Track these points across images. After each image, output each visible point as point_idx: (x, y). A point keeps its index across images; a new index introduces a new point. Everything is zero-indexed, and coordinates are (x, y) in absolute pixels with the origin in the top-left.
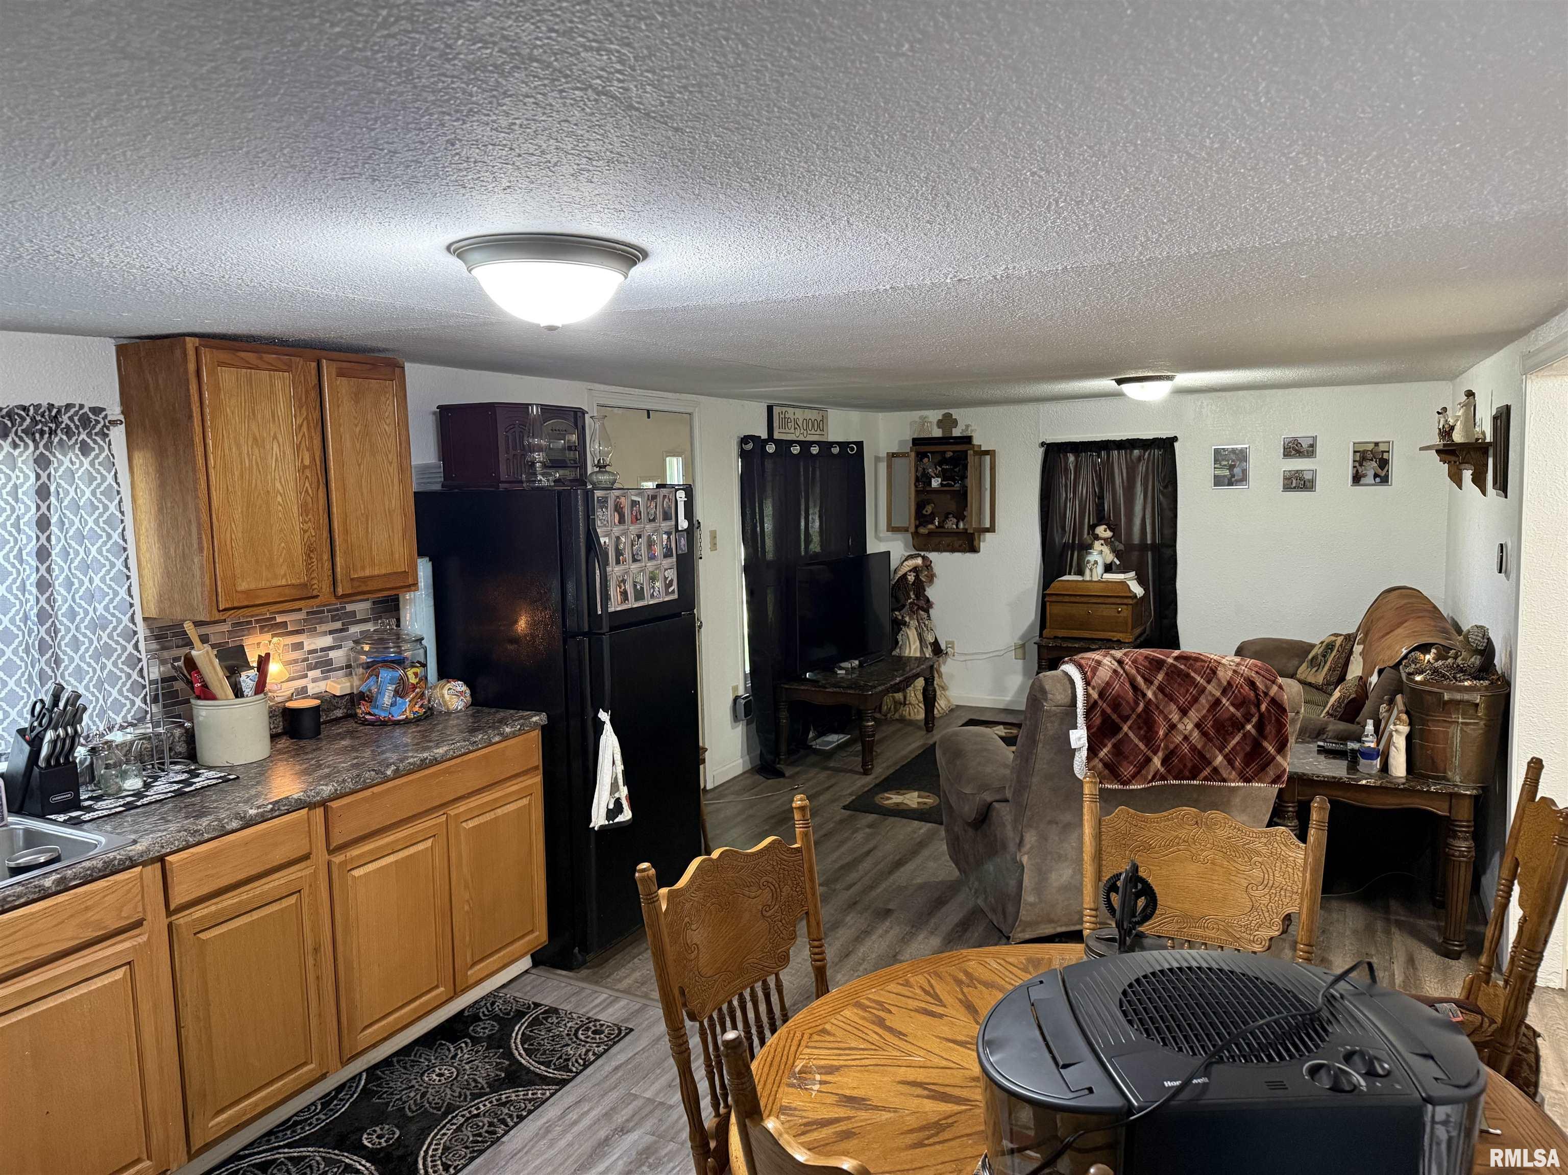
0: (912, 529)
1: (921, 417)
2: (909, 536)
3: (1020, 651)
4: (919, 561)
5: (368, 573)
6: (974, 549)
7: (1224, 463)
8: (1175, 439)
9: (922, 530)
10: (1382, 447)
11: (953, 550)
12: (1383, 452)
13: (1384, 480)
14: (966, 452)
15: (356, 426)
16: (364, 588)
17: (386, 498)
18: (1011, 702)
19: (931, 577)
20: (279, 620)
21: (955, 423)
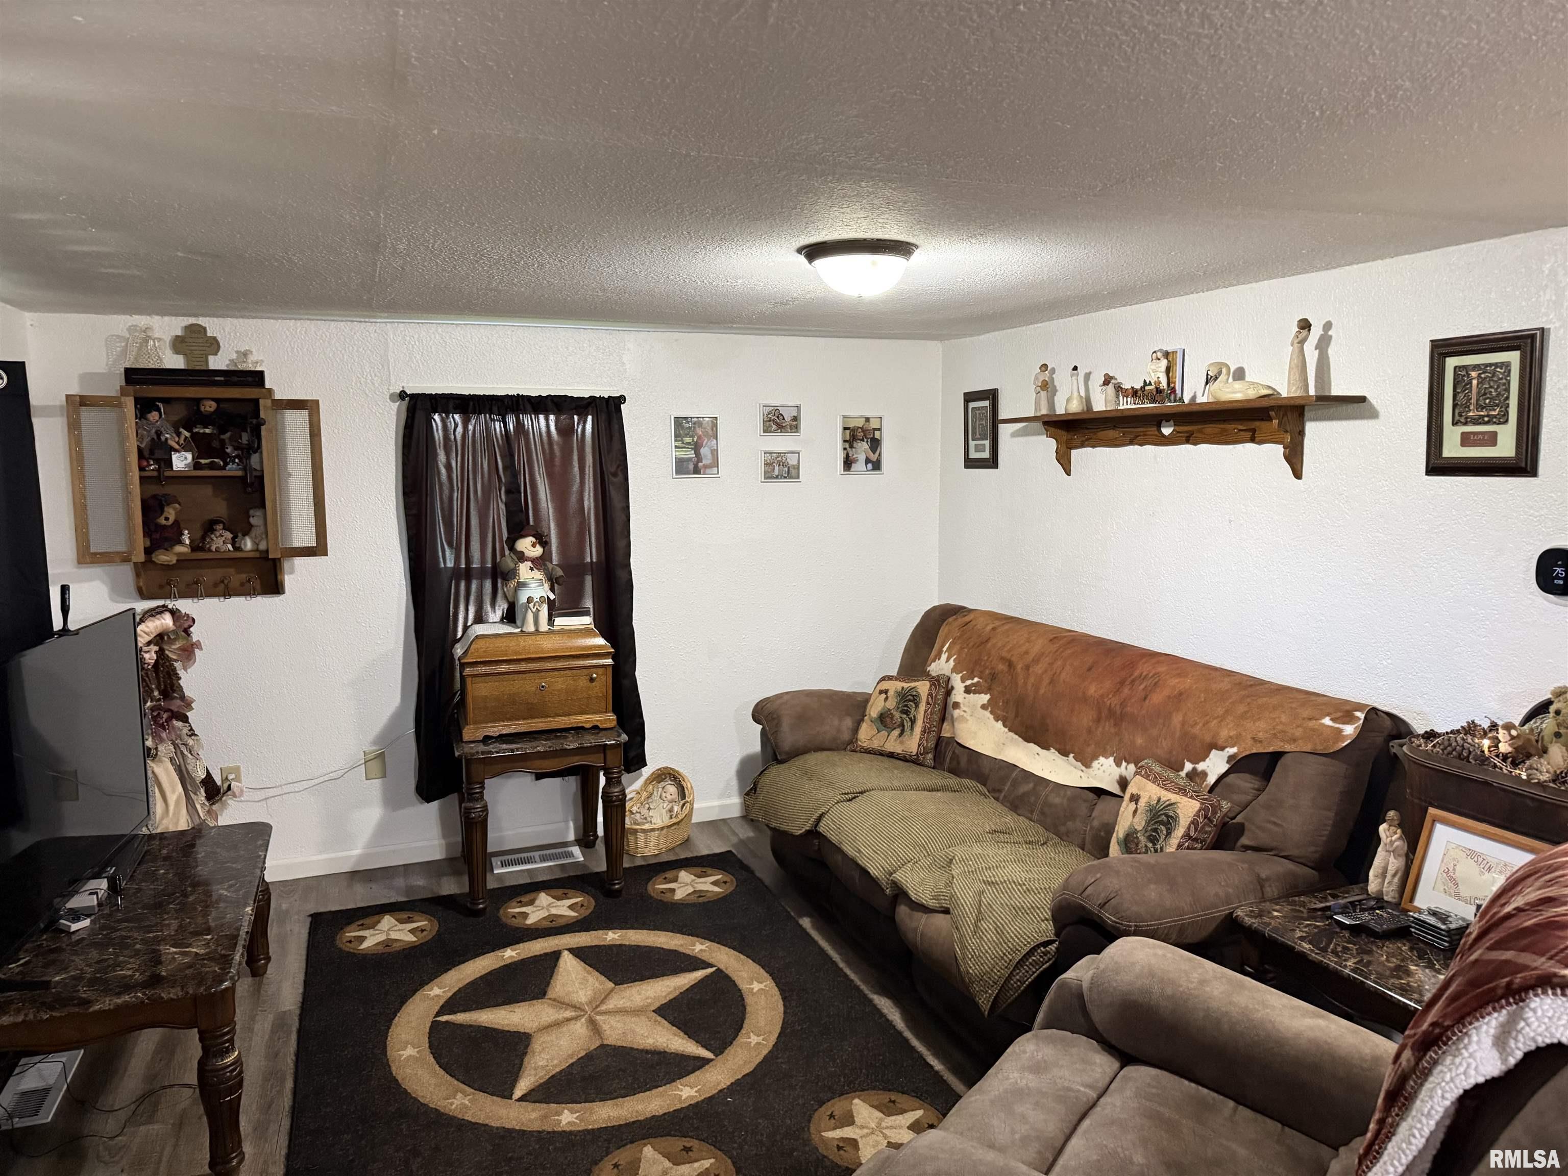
0: (140, 557)
1: (132, 329)
2: (126, 572)
3: (375, 766)
4: (167, 621)
6: (274, 587)
7: (688, 440)
8: (621, 400)
9: (164, 557)
10: (874, 424)
11: (228, 593)
12: (875, 429)
13: (877, 466)
14: (256, 402)
18: (361, 858)
19: (189, 652)
21: (214, 345)
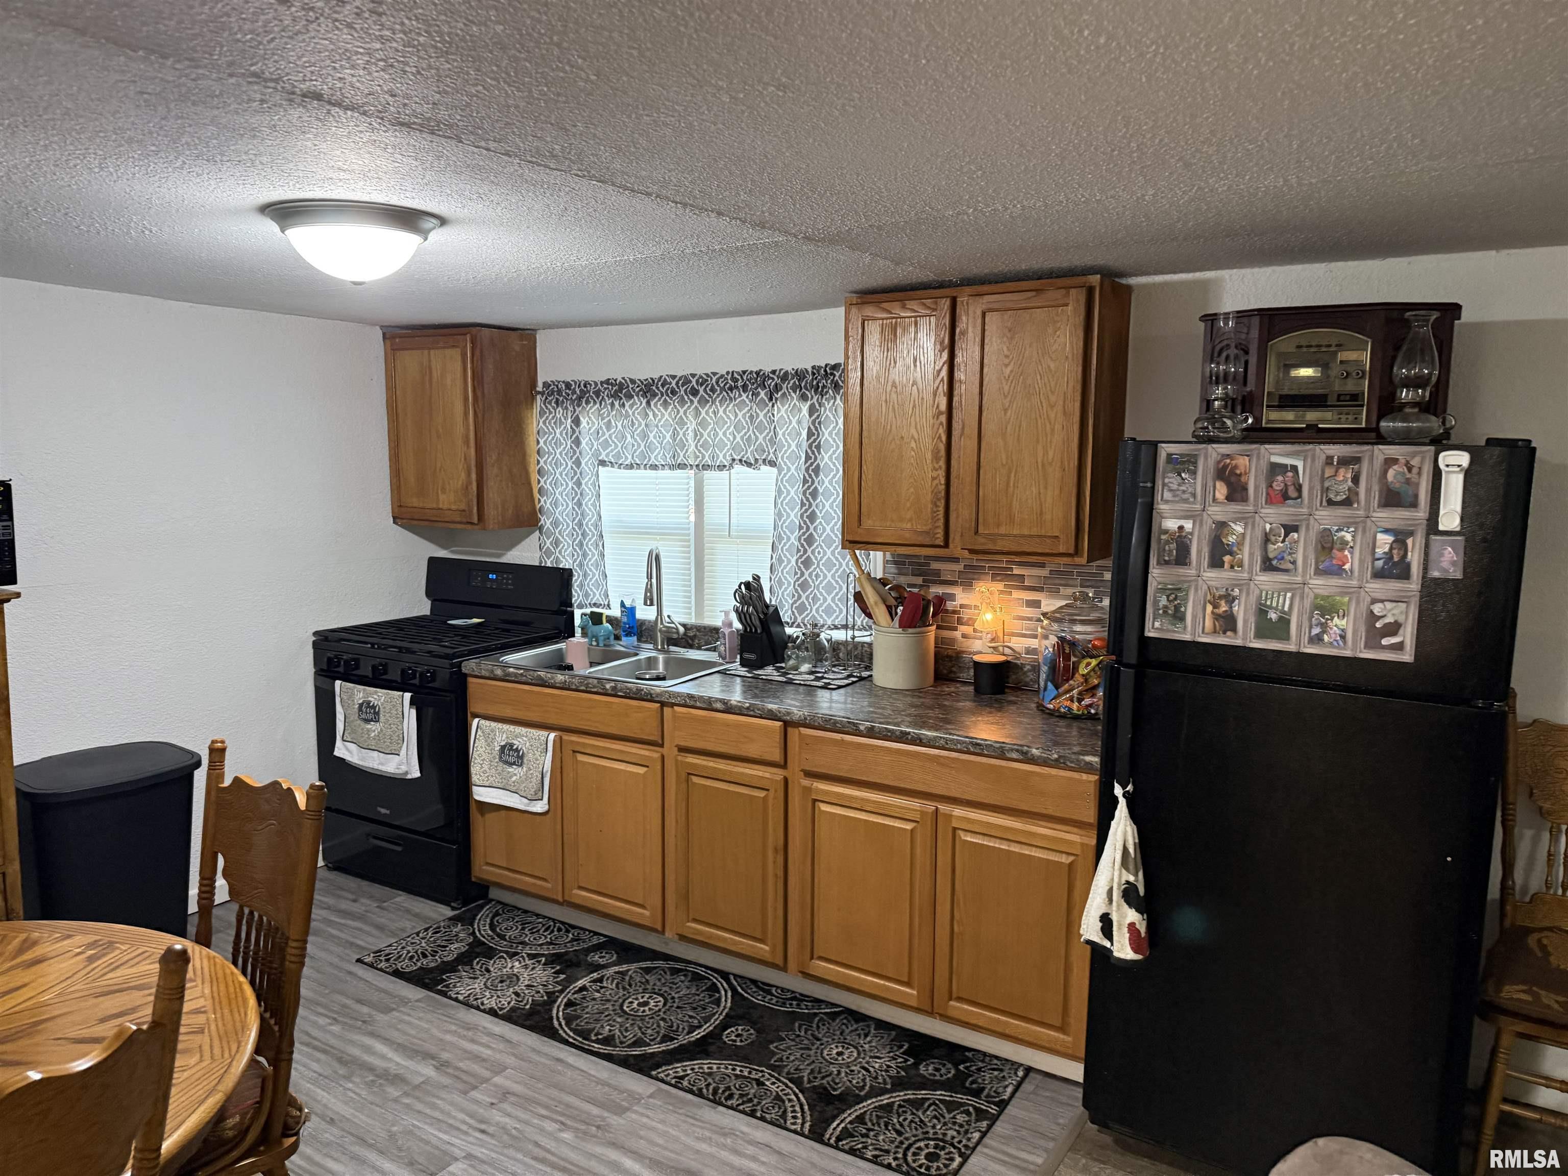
5: (1003, 530)
15: (1006, 366)
16: (990, 546)
17: (1040, 448)
20: (1016, 572)
